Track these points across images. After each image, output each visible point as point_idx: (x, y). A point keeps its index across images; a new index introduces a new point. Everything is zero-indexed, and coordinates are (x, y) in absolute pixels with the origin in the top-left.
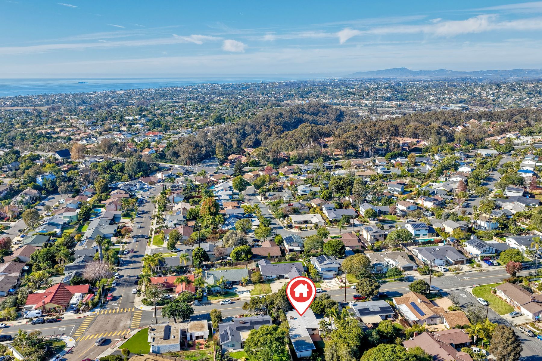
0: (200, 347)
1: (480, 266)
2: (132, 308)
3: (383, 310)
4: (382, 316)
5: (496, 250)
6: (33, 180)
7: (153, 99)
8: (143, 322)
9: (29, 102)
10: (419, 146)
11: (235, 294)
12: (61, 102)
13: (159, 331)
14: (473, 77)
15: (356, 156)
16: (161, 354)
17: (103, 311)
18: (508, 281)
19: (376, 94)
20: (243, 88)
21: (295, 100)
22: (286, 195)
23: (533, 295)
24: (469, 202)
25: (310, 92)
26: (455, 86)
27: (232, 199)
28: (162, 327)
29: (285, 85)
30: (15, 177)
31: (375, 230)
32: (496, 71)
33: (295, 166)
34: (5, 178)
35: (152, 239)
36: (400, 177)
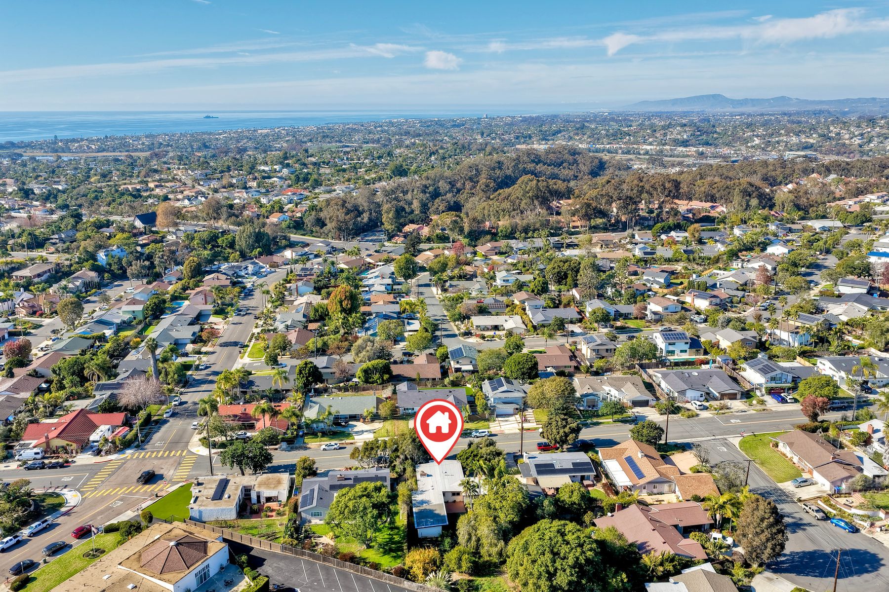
0: (270, 514)
1: (762, 402)
2: (183, 451)
3: (578, 467)
4: (574, 476)
5: (793, 377)
6: (93, 257)
7: (311, 141)
8: (194, 473)
9: (124, 146)
10: (713, 214)
11: (349, 435)
12: (171, 146)
13: (210, 486)
14: (832, 109)
15: (605, 229)
16: (205, 523)
17: (137, 454)
18: (804, 428)
19: (665, 135)
20: (454, 126)
21: (533, 144)
22: (477, 286)
23: (838, 451)
24: (773, 302)
25: (559, 132)
26: (799, 122)
27: (390, 289)
28: (215, 481)
29: (522, 121)
30: (68, 253)
31: (599, 342)
32: (874, 99)
33: (502, 244)
34: (52, 253)
35: (249, 349)
36: (668, 261)
